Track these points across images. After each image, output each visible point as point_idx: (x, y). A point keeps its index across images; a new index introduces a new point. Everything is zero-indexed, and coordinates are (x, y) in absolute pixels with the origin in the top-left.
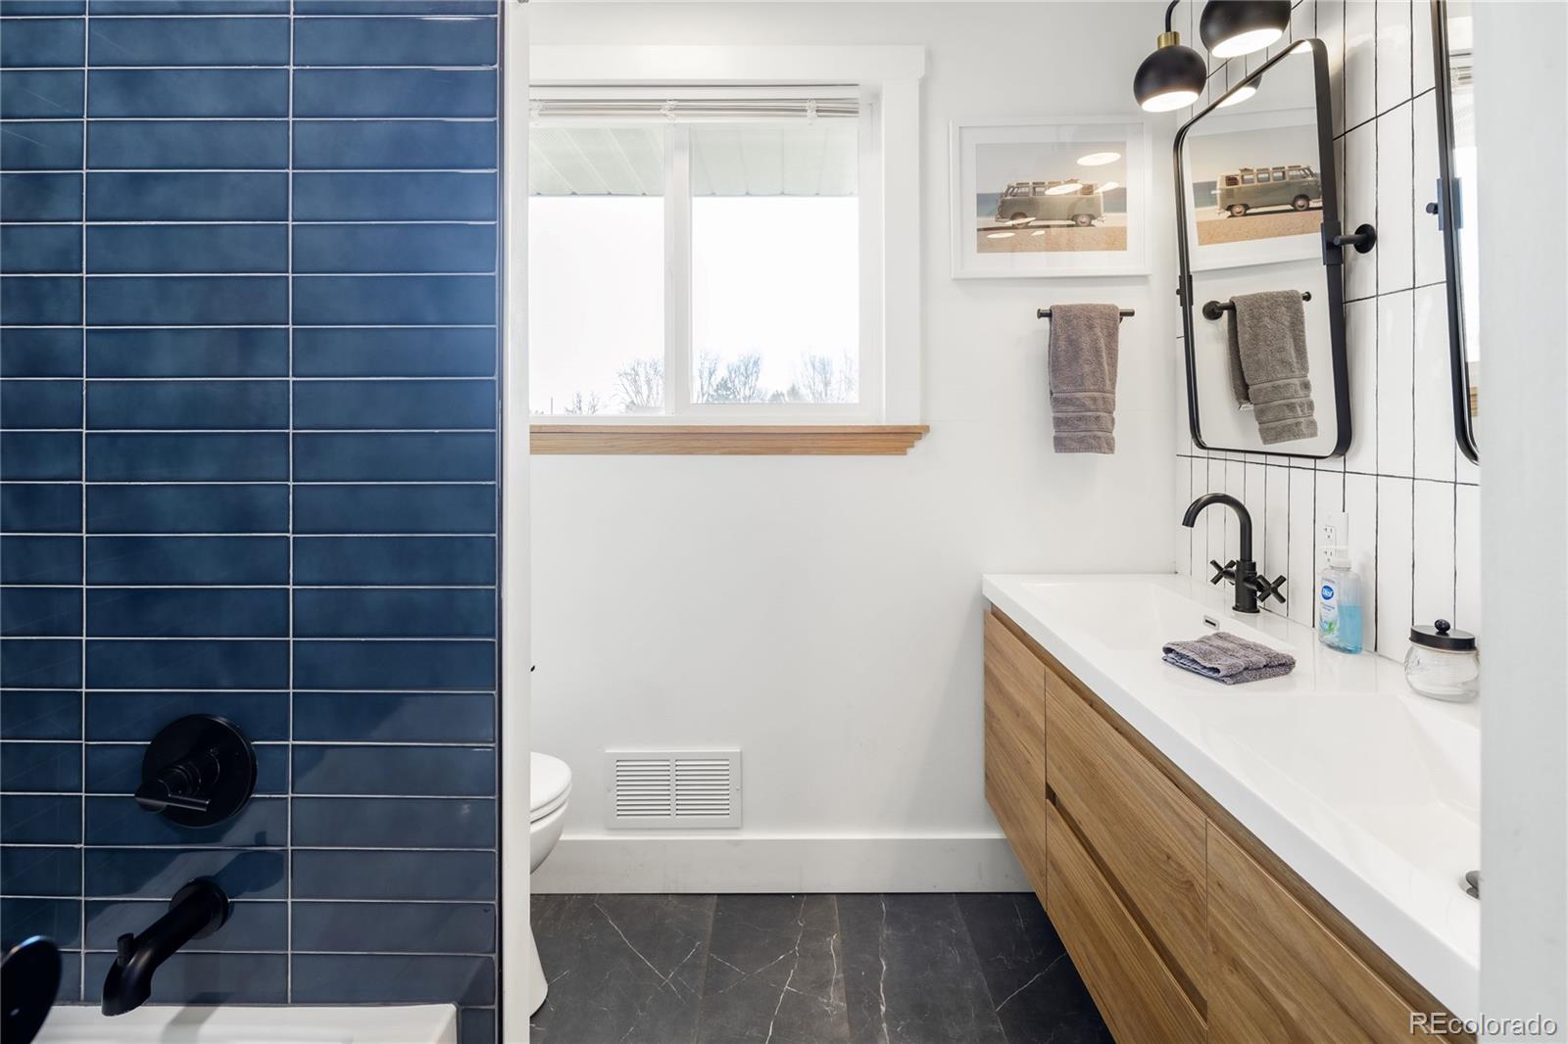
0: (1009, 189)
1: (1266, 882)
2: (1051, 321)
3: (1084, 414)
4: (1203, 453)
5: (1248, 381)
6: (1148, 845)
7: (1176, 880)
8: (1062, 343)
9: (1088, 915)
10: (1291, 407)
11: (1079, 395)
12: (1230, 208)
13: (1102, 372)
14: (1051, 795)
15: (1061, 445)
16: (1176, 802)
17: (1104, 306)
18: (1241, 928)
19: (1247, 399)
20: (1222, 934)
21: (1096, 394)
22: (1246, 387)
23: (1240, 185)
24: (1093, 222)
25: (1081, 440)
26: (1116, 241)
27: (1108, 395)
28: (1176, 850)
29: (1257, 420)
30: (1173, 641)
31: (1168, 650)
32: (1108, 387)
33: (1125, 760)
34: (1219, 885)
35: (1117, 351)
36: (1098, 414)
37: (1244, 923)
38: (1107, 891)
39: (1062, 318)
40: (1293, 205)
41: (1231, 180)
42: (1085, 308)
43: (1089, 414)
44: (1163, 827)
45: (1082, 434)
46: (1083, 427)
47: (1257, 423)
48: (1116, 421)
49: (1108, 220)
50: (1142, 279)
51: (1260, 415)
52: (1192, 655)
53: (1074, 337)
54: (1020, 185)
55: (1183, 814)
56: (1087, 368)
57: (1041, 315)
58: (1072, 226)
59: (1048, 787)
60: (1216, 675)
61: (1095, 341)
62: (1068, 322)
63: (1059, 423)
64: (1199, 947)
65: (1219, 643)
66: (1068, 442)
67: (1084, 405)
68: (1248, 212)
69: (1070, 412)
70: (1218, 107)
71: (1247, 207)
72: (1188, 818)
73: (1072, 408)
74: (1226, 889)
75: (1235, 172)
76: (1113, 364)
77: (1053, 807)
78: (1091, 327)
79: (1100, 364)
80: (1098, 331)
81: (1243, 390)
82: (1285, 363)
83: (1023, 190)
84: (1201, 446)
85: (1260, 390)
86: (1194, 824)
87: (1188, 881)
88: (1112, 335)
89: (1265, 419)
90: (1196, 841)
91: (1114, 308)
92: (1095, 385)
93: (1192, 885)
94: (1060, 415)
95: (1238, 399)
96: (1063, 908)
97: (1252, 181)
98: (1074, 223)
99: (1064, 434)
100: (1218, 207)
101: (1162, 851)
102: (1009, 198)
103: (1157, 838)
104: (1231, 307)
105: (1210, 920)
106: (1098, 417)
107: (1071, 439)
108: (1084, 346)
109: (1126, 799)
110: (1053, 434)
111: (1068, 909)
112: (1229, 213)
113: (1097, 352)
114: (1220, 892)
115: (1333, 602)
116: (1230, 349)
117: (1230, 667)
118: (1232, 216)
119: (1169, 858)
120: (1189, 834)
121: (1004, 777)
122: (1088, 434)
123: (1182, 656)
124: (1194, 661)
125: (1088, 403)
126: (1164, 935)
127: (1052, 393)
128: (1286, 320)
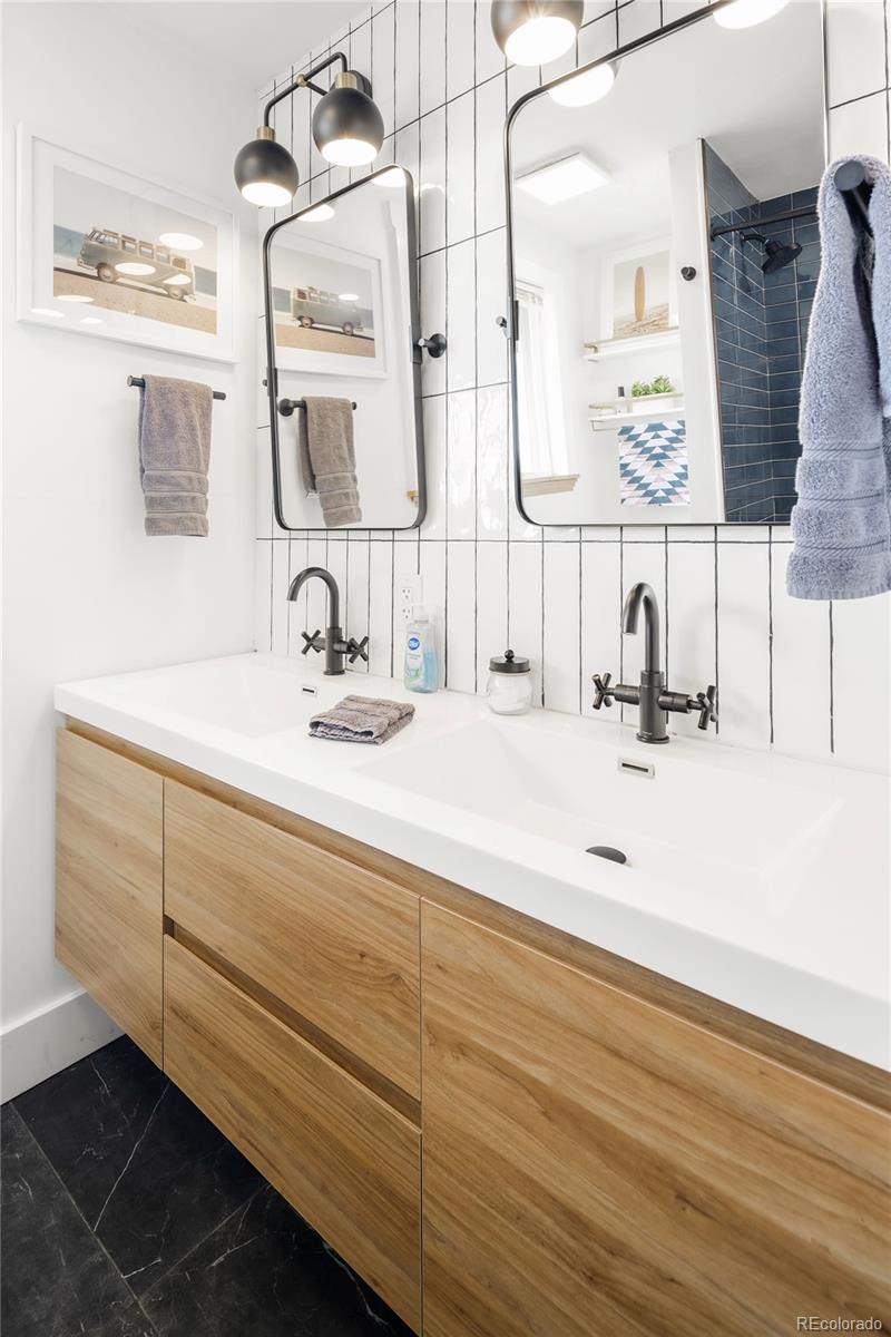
0: (94, 232)
1: (505, 947)
2: (143, 391)
3: (181, 494)
4: (285, 534)
5: (315, 472)
6: (330, 949)
7: (375, 978)
8: (156, 416)
9: (233, 1056)
10: (346, 495)
11: (173, 473)
12: (300, 318)
13: (197, 450)
14: (170, 927)
15: (153, 526)
16: (374, 890)
17: (198, 384)
18: (470, 1006)
19: (314, 488)
20: (443, 1021)
21: (192, 474)
22: (313, 477)
23: (308, 301)
24: (185, 297)
25: (178, 521)
26: (207, 322)
27: (202, 476)
28: (374, 944)
29: (322, 506)
30: (317, 713)
31: (315, 725)
32: (203, 468)
33: (295, 861)
34: (440, 967)
35: (210, 431)
36: (195, 494)
37: (474, 999)
38: (263, 1019)
39: (156, 389)
40: (343, 328)
41: (301, 294)
42: (180, 383)
43: (185, 494)
44: (355, 923)
45: (178, 515)
46: (179, 508)
47: (321, 509)
48: (209, 503)
49: (199, 299)
50: (227, 366)
51: (325, 502)
52: (342, 724)
53: (167, 411)
54: (107, 233)
55: (385, 902)
56: (182, 446)
57: (134, 382)
58: (164, 295)
59: (166, 918)
60: (369, 738)
61: (190, 418)
62: (163, 395)
63: (151, 503)
64: (409, 1045)
65: (354, 706)
66: (162, 524)
67: (178, 484)
68: (314, 325)
69: (165, 492)
70: (299, 218)
71: (313, 322)
72: (392, 904)
73: (166, 488)
74: (449, 970)
75: (304, 288)
76: (207, 446)
77: (173, 941)
78: (186, 404)
79: (195, 443)
80: (193, 408)
81: (311, 480)
82: (341, 458)
83: (111, 239)
84: (283, 526)
85: (324, 480)
86: (400, 908)
87: (393, 975)
88: (206, 414)
89: (328, 505)
90: (404, 928)
91: (208, 389)
92: (189, 464)
93: (398, 978)
94: (153, 494)
95: (306, 488)
96: (191, 1060)
97: (314, 299)
98: (165, 292)
99: (158, 515)
100: (291, 314)
101: (351, 951)
102: (94, 243)
103: (345, 938)
104: (303, 406)
105: (425, 1009)
106: (193, 499)
107: (164, 520)
108: (179, 422)
109: (297, 905)
110: (145, 515)
111: (200, 1057)
112: (299, 323)
113: (192, 429)
114: (440, 974)
115: (419, 651)
116: (301, 443)
117: (379, 727)
118: (302, 326)
119: (362, 956)
120: (394, 921)
121: (91, 926)
122: (185, 515)
123: (331, 727)
124: (345, 729)
125: (184, 482)
126: (356, 1046)
127: (143, 471)
128: (342, 422)
